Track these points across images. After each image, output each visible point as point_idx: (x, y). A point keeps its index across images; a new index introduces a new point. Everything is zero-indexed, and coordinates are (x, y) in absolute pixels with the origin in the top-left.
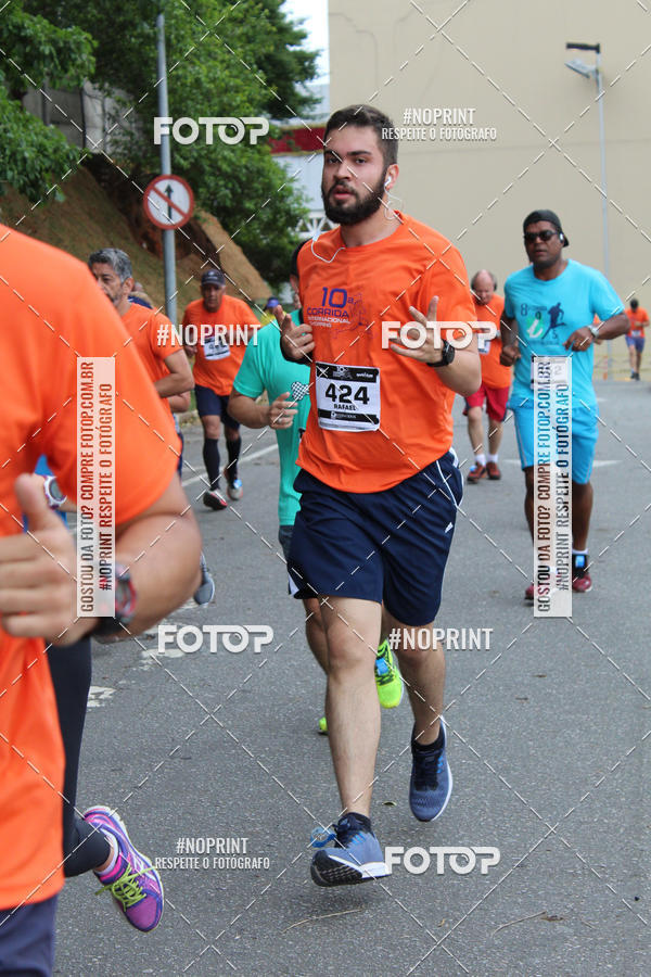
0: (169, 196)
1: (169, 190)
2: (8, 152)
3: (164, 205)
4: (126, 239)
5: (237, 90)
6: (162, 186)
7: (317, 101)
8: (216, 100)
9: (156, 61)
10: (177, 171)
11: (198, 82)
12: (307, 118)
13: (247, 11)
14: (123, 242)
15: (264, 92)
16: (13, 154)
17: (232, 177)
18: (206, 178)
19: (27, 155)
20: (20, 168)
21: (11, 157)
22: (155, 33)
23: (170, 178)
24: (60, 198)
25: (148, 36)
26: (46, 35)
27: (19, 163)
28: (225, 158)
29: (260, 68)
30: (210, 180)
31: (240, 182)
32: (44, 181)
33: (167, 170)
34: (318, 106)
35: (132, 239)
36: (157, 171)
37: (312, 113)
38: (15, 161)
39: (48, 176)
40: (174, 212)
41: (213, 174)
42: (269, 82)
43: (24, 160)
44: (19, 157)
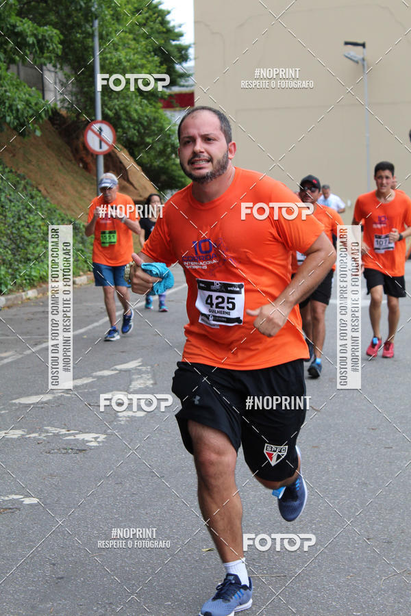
0: (100, 134)
1: (100, 130)
2: (7, 105)
3: (97, 140)
4: (71, 161)
5: (143, 67)
6: (96, 127)
7: (189, 76)
9: (93, 48)
10: (106, 118)
11: (120, 62)
12: (183, 86)
13: (147, 18)
14: (68, 163)
15: (158, 69)
16: (11, 107)
17: (138, 122)
18: (123, 122)
19: (19, 107)
20: (15, 115)
21: (9, 108)
22: (93, 31)
23: (101, 122)
24: (38, 133)
25: (88, 33)
26: (31, 31)
27: (14, 112)
28: (136, 111)
29: (156, 54)
30: (125, 124)
31: (142, 125)
33: (99, 117)
34: (189, 79)
35: (74, 162)
36: (93, 118)
37: (186, 84)
38: (12, 111)
40: (103, 144)
41: (126, 120)
42: (161, 63)
43: (17, 110)
44: (14, 108)
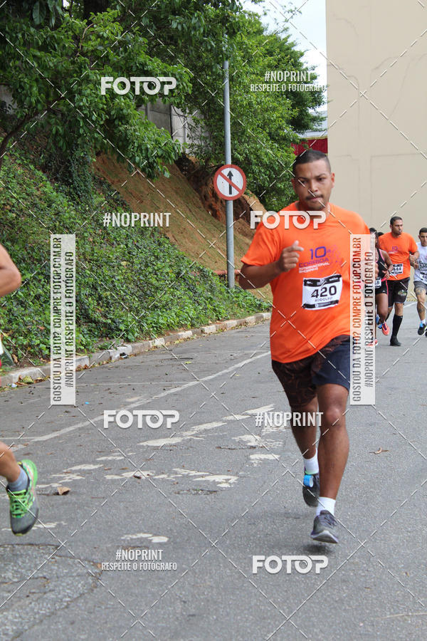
0: (230, 178)
1: (230, 174)
2: (136, 145)
3: (227, 184)
4: (200, 207)
5: (274, 109)
6: (225, 172)
7: (322, 119)
8: (260, 117)
9: (223, 91)
10: (236, 162)
11: (250, 104)
12: (316, 130)
13: (279, 60)
14: (197, 210)
15: (290, 112)
16: (139, 146)
17: (269, 167)
18: (253, 167)
19: (149, 146)
20: (144, 155)
21: (138, 147)
22: (223, 73)
23: (231, 167)
24: (167, 175)
25: (219, 75)
26: (160, 70)
27: (143, 152)
28: (266, 154)
29: (287, 97)
30: (255, 168)
31: (274, 170)
32: (157, 164)
33: (229, 161)
34: (323, 122)
35: (203, 208)
36: (223, 162)
37: (319, 128)
38: (141, 150)
39: (160, 161)
40: (233, 189)
41: (257, 165)
42: (293, 106)
43: (147, 149)
44: (143, 148)
